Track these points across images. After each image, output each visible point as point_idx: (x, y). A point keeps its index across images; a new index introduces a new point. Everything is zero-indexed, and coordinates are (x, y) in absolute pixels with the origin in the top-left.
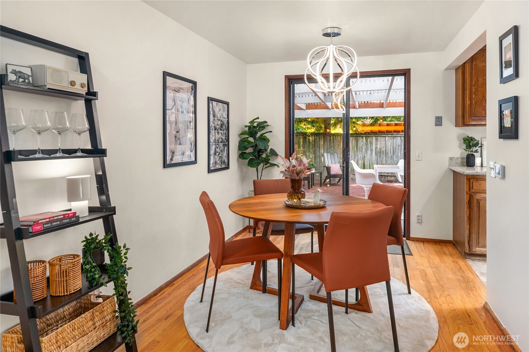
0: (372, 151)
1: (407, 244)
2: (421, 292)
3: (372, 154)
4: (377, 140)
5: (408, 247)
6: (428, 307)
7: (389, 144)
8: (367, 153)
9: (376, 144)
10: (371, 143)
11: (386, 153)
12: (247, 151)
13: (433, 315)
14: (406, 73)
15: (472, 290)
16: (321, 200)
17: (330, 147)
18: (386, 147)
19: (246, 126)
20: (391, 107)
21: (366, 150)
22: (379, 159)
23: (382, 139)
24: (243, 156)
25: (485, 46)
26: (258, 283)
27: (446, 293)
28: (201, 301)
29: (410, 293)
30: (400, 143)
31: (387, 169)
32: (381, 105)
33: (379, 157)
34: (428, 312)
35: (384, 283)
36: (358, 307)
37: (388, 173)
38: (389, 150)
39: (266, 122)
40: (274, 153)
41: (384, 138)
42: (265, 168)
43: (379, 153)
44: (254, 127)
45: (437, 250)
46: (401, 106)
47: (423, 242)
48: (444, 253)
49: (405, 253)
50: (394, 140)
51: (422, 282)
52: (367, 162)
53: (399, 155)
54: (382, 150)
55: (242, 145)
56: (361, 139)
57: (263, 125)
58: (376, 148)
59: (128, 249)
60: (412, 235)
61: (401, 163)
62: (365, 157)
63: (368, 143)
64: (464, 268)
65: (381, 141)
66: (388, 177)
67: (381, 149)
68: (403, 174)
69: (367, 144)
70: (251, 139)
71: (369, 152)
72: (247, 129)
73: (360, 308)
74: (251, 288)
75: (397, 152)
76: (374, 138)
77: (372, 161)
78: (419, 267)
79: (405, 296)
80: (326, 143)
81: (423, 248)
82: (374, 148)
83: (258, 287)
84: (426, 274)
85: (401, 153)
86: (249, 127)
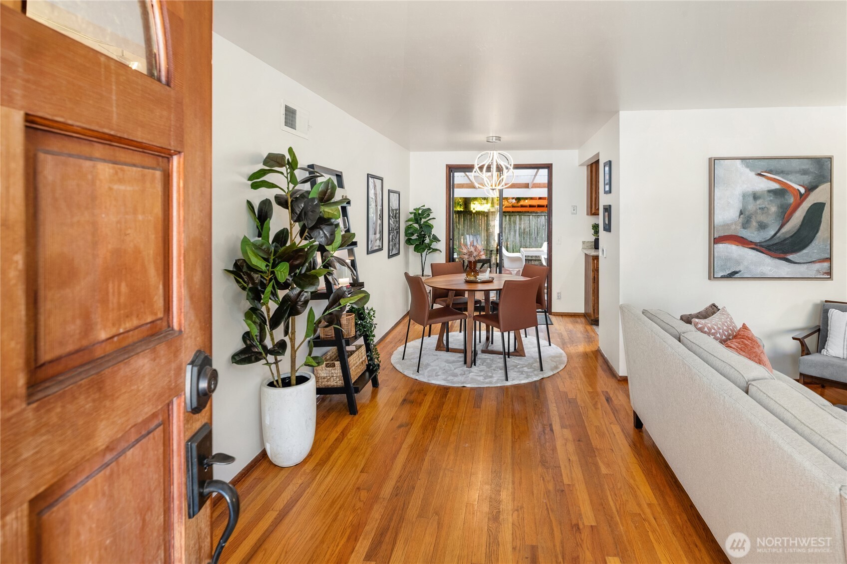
0: (515, 231)
1: (549, 317)
2: (558, 345)
3: (515, 235)
4: (520, 219)
5: (550, 320)
6: (562, 351)
7: (533, 223)
8: (510, 234)
9: (520, 224)
10: (515, 223)
11: (530, 234)
12: (413, 238)
13: (564, 354)
14: (549, 167)
15: (592, 342)
16: (490, 278)
17: (471, 227)
18: (530, 227)
19: (411, 213)
20: (536, 187)
21: (510, 230)
22: (523, 240)
23: (526, 218)
24: (410, 242)
25: (599, 160)
26: (442, 345)
27: (574, 345)
28: (403, 359)
29: (550, 345)
30: (544, 223)
31: (532, 252)
32: (526, 186)
33: (522, 239)
34: (561, 354)
35: (534, 328)
36: (515, 354)
37: (532, 257)
38: (533, 231)
39: (429, 209)
40: (436, 239)
41: (528, 217)
42: (429, 253)
43: (523, 234)
44: (419, 214)
45: (572, 320)
46: (544, 187)
47: (562, 315)
48: (577, 322)
49: (549, 323)
50: (539, 219)
51: (559, 340)
52: (510, 245)
53: (544, 236)
54: (526, 230)
55: (409, 232)
56: (504, 218)
57: (427, 212)
58: (520, 228)
59: (374, 311)
60: (553, 310)
61: (545, 245)
62: (508, 239)
63: (512, 222)
64: (590, 331)
65: (524, 220)
66: (532, 261)
67: (524, 229)
68: (546, 257)
69: (510, 224)
70: (416, 226)
71: (512, 233)
72: (412, 216)
73: (518, 354)
74: (436, 350)
75: (541, 232)
76: (518, 216)
77: (515, 243)
78: (557, 332)
79: (547, 347)
80: (466, 222)
81: (561, 319)
82: (518, 228)
83: (442, 349)
84: (562, 336)
85: (544, 235)
86: (415, 214)
